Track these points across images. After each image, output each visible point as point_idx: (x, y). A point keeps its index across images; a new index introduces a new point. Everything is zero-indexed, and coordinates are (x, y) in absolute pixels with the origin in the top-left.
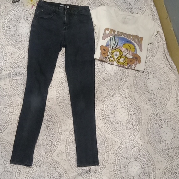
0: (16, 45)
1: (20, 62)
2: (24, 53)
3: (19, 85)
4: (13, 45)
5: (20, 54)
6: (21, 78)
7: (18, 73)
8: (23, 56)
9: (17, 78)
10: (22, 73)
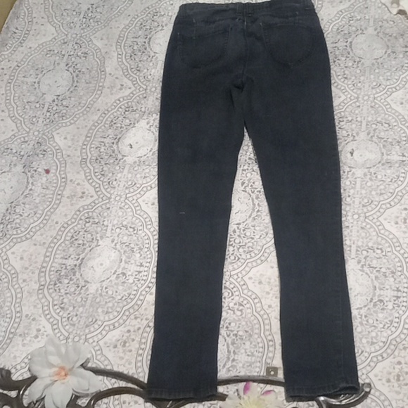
0: (387, 242)
1: (383, 192)
2: (367, 215)
3: (398, 142)
4: (397, 244)
5: (378, 214)
6: (389, 157)
7: (397, 165)
8: (374, 206)
9: (401, 158)
10: (383, 165)
